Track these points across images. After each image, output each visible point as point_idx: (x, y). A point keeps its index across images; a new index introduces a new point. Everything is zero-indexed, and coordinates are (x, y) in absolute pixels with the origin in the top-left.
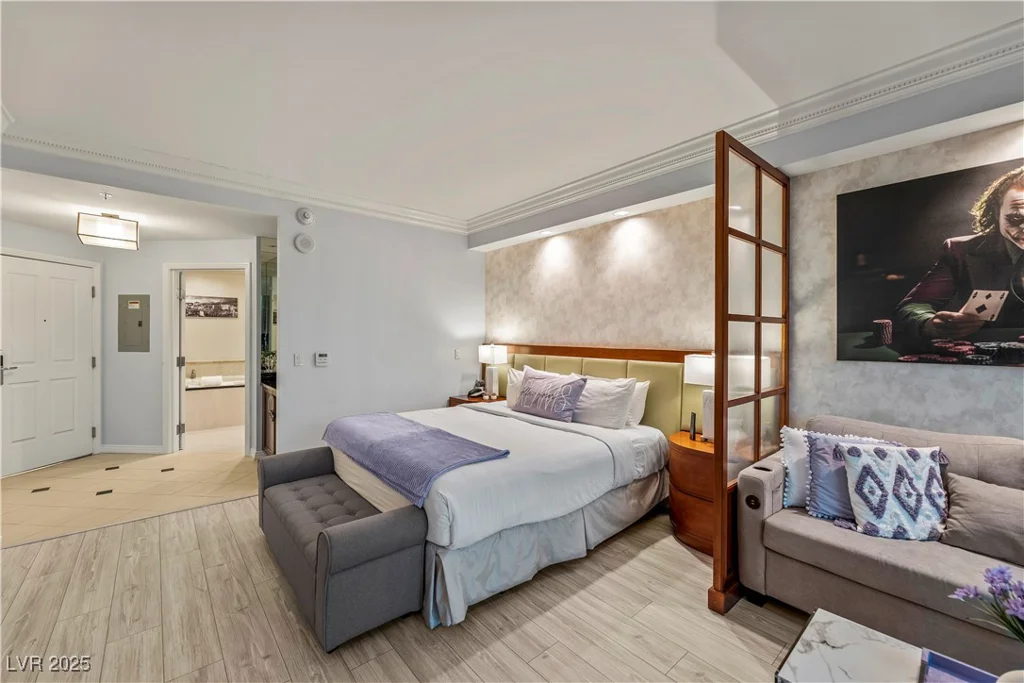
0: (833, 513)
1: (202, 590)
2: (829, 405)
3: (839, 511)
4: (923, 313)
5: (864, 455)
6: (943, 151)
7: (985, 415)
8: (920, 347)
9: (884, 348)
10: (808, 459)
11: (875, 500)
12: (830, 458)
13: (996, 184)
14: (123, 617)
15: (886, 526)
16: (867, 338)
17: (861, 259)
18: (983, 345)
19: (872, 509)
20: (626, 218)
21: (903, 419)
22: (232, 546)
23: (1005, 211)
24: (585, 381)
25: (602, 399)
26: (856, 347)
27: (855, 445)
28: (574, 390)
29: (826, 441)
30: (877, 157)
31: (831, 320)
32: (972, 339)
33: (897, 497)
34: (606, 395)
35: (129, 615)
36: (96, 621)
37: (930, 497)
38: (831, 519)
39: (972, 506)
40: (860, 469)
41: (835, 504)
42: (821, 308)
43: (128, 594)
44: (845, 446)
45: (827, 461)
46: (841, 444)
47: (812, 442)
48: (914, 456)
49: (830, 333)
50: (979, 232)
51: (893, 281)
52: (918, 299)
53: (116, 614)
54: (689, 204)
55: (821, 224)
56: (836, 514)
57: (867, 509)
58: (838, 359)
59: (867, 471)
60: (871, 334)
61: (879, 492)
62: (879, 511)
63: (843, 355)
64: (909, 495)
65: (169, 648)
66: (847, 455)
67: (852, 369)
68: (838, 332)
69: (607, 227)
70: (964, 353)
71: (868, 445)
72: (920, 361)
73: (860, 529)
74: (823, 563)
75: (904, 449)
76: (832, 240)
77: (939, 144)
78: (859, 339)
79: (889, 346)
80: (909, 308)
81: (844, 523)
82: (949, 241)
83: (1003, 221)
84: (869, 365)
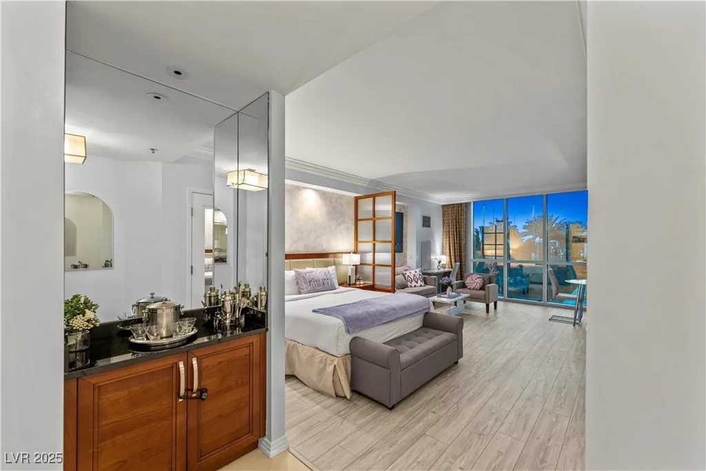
1: (458, 406)
14: (496, 420)
20: (308, 188)
22: (413, 418)
35: (493, 419)
36: (508, 427)
43: (486, 432)
53: (499, 423)
65: (491, 393)
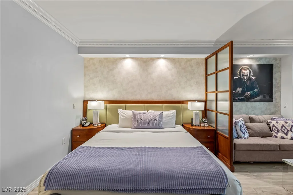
5: (240, 123)
11: (243, 132)
23: (242, 73)
24: (162, 112)
25: (168, 118)
28: (160, 116)
32: (238, 97)
34: (169, 116)
50: (238, 77)
54: (181, 58)
66: (237, 123)
69: (153, 59)
70: (236, 100)
73: (243, 139)
82: (234, 78)
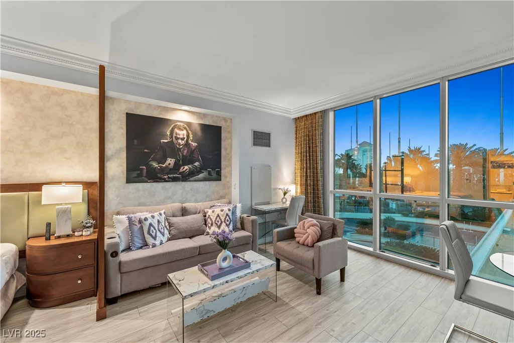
0: (140, 245)
2: (122, 203)
3: (142, 244)
4: (155, 165)
5: (149, 219)
6: (159, 109)
7: (170, 198)
8: (154, 177)
9: (143, 178)
10: (128, 227)
11: (154, 234)
12: (137, 224)
13: (172, 126)
15: (157, 242)
16: (138, 174)
17: (136, 142)
18: (170, 176)
19: (153, 238)
21: (148, 204)
23: (174, 135)
26: (134, 177)
27: (146, 216)
29: (135, 217)
30: (140, 103)
31: (122, 166)
32: (168, 174)
33: (159, 230)
37: (166, 227)
38: (141, 248)
39: (176, 225)
40: (148, 225)
41: (141, 241)
42: (119, 161)
44: (143, 217)
45: (136, 225)
46: (142, 217)
47: (130, 219)
48: (161, 214)
49: (123, 172)
50: (169, 140)
51: (146, 152)
52: (154, 160)
55: (119, 123)
56: (142, 245)
57: (152, 239)
58: (127, 183)
59: (151, 225)
60: (139, 172)
61: (154, 231)
62: (155, 238)
63: (129, 181)
64: (162, 228)
66: (143, 221)
67: (132, 186)
68: (127, 171)
70: (165, 179)
71: (149, 215)
72: (154, 182)
73: (151, 247)
74: (147, 265)
75: (158, 213)
76: (124, 131)
77: (159, 107)
78: (135, 174)
79: (145, 177)
80: (151, 163)
81: (145, 247)
82: (162, 141)
83: (174, 138)
84: (138, 184)
